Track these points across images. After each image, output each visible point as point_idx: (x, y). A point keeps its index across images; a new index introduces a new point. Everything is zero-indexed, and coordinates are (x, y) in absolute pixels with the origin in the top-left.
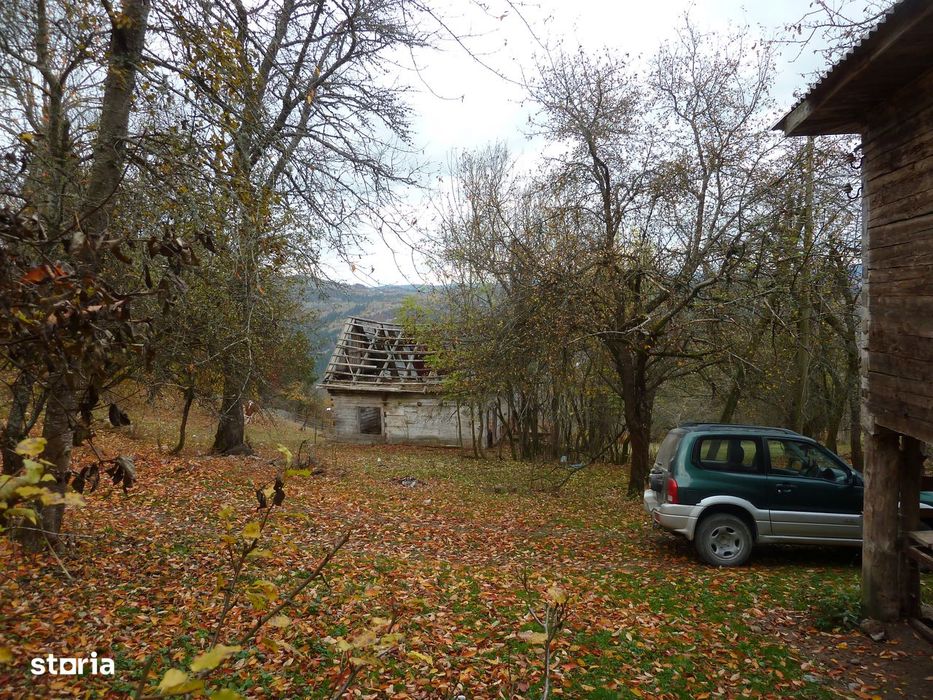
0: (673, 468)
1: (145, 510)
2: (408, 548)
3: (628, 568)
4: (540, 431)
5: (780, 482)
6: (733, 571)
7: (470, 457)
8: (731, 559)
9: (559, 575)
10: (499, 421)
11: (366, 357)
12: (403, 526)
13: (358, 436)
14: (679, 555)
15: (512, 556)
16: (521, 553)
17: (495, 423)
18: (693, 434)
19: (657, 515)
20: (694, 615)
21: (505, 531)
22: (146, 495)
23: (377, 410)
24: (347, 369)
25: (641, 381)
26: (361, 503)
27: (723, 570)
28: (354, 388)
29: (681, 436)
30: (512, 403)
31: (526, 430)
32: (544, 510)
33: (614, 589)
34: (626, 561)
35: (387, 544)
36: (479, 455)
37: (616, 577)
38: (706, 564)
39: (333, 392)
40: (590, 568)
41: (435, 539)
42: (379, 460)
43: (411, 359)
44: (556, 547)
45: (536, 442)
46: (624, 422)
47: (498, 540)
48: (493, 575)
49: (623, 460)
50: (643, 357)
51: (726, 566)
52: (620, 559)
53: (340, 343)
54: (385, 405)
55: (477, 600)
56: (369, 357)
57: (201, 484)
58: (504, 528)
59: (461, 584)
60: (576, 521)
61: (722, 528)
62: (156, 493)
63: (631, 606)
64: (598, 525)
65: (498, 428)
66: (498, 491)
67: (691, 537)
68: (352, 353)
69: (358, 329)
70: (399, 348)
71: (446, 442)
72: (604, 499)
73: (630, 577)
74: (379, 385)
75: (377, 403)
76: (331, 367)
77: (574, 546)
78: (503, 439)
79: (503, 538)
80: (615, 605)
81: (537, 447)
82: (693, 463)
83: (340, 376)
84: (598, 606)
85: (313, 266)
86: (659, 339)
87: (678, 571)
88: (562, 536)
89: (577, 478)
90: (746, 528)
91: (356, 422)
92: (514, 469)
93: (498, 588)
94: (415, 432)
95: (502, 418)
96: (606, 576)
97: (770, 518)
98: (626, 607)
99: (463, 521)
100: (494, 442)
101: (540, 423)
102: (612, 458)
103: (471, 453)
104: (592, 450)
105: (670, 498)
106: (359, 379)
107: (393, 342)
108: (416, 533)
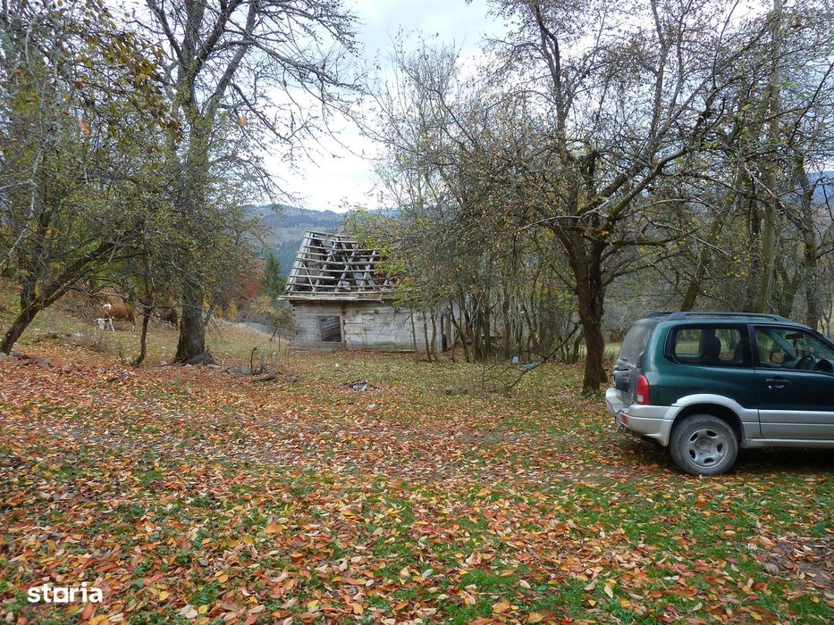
0: (642, 364)
1: (62, 424)
2: (344, 460)
3: (591, 478)
4: (492, 334)
5: (769, 376)
6: (719, 481)
7: (424, 361)
8: (713, 466)
9: (512, 492)
10: (453, 326)
11: (324, 269)
12: (341, 434)
13: (320, 344)
14: (648, 462)
15: (459, 466)
16: (469, 463)
17: (449, 327)
18: (665, 324)
19: (624, 419)
20: (686, 548)
21: (452, 437)
22: (70, 407)
23: (338, 318)
24: (307, 281)
25: (596, 274)
26: (301, 409)
27: (705, 481)
28: (314, 298)
29: (652, 327)
30: (463, 305)
31: (478, 332)
32: (496, 412)
33: (579, 509)
34: (588, 469)
35: (320, 456)
36: (433, 359)
37: (580, 491)
38: (683, 472)
39: (294, 302)
40: (547, 480)
41: (374, 448)
42: (337, 365)
43: (368, 268)
44: (508, 455)
45: (488, 344)
46: (576, 318)
47: (444, 447)
48: (433, 494)
49: (574, 358)
50: (599, 245)
51: (709, 476)
52: (582, 469)
53: (299, 256)
54: (344, 313)
55: (406, 536)
56: (328, 268)
57: (133, 394)
58: (452, 433)
59: (390, 510)
60: (530, 424)
61: (703, 431)
62: (81, 405)
63: (603, 534)
64: (554, 428)
65: (452, 333)
66: (449, 393)
67: (665, 443)
68: (312, 266)
69: (316, 242)
70: (356, 259)
71: (403, 347)
72: (558, 398)
73: (596, 491)
74: (336, 295)
75: (337, 312)
76: (292, 279)
77: (529, 453)
78: (456, 343)
79: (449, 445)
80: (582, 534)
81: (489, 349)
82: (666, 357)
83: (301, 288)
84: (562, 536)
85: (266, 179)
86: (618, 224)
87: (651, 482)
88: (515, 441)
89: (529, 378)
90: (730, 431)
91: (317, 331)
92: (466, 370)
93: (437, 515)
94: (372, 339)
95: (454, 322)
96: (567, 491)
97: (759, 418)
98: (597, 536)
99: (407, 427)
100: (448, 346)
101: (492, 325)
102: (563, 358)
103: (425, 357)
104: (543, 350)
105: (640, 398)
106: (319, 289)
107: (350, 253)
108: (354, 442)
